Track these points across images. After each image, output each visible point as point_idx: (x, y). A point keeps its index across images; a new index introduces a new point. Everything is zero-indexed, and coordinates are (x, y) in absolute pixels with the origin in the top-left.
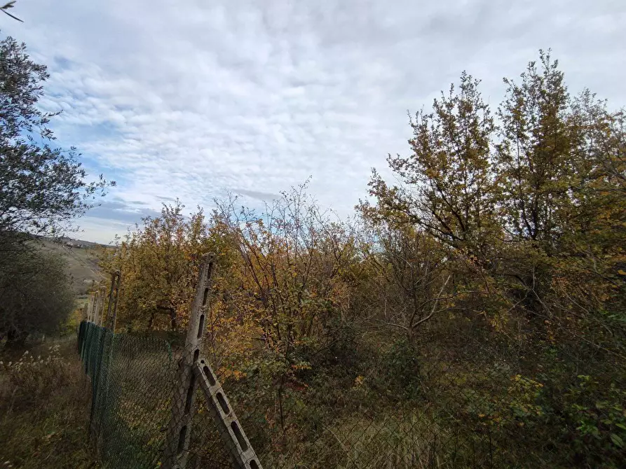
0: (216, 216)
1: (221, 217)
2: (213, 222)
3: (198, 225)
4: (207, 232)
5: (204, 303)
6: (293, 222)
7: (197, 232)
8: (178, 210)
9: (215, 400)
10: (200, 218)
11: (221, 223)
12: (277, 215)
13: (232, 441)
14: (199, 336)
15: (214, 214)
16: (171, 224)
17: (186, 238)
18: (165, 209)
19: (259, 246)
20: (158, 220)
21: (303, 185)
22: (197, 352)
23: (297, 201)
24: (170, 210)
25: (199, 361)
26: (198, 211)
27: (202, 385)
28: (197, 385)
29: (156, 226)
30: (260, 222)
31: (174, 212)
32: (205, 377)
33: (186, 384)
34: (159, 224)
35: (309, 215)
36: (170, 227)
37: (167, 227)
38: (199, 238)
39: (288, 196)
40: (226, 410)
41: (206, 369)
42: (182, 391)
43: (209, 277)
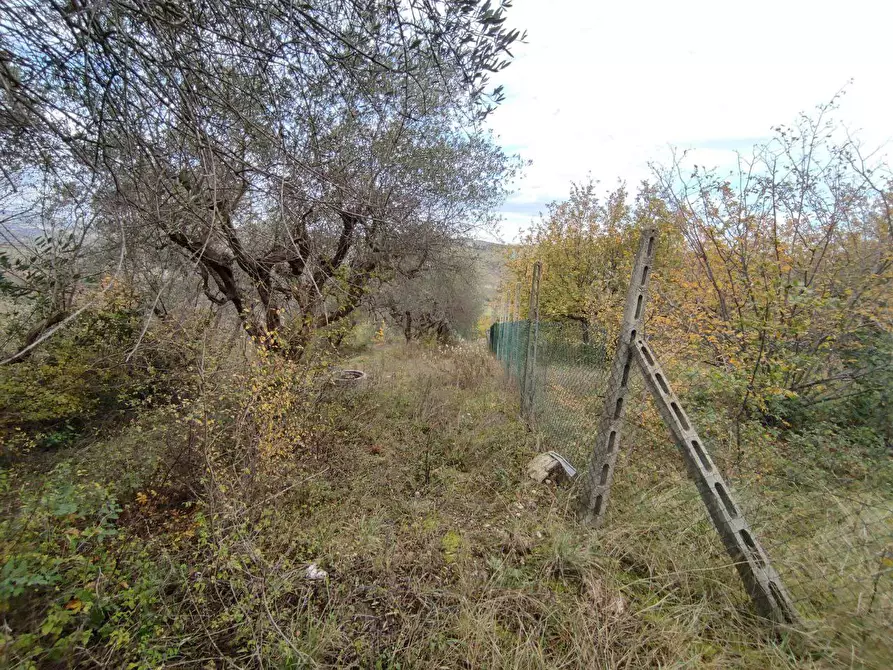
0: (646, 190)
1: (654, 191)
2: (642, 200)
3: (619, 206)
4: (632, 215)
5: (643, 283)
6: (794, 178)
7: (616, 218)
8: (590, 188)
9: (654, 378)
10: (621, 195)
11: (655, 199)
12: (760, 170)
13: (671, 417)
14: (636, 317)
15: (643, 187)
16: (581, 208)
17: (602, 227)
18: (574, 189)
19: (720, 226)
20: (565, 205)
21: (827, 103)
22: (634, 332)
23: (809, 140)
24: (580, 190)
25: (636, 341)
26: (619, 186)
27: (640, 363)
28: (634, 362)
29: (563, 213)
30: (726, 189)
31: (586, 191)
32: (643, 356)
33: (623, 360)
34: (567, 210)
35: (836, 162)
36: (581, 213)
37: (576, 213)
38: (619, 226)
39: (788, 133)
40: (666, 391)
41: (644, 349)
42: (618, 366)
43: (649, 254)
